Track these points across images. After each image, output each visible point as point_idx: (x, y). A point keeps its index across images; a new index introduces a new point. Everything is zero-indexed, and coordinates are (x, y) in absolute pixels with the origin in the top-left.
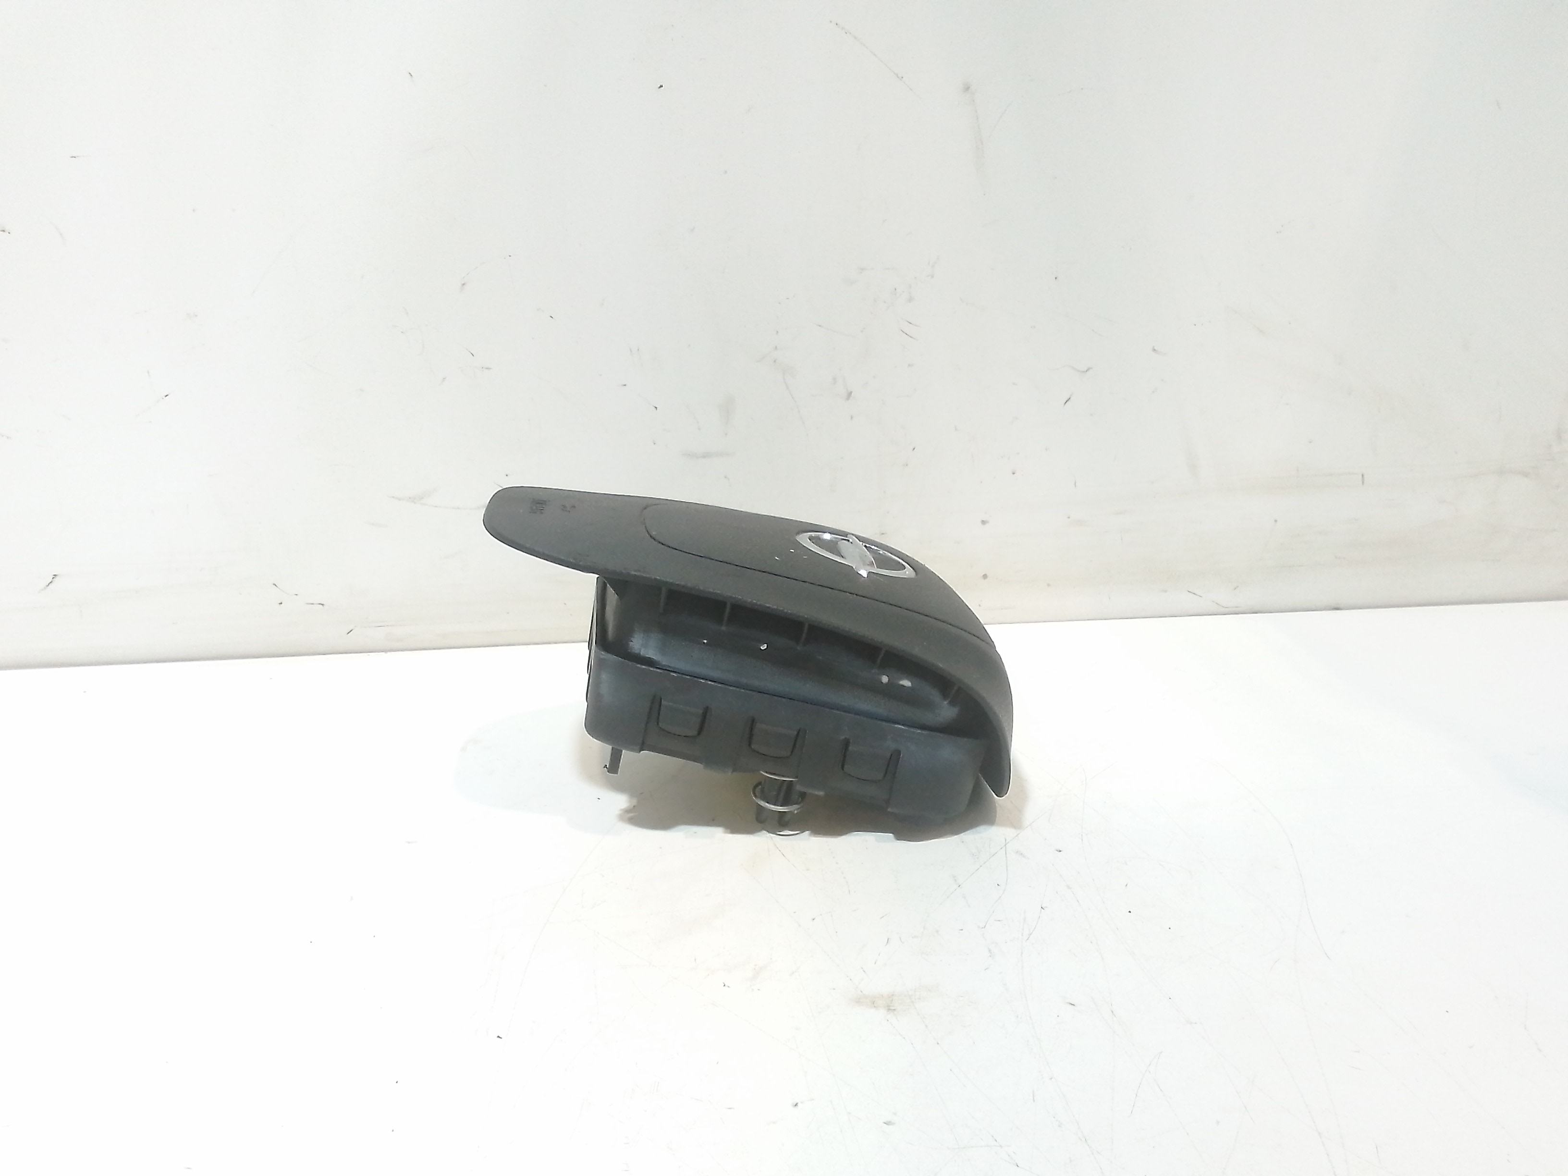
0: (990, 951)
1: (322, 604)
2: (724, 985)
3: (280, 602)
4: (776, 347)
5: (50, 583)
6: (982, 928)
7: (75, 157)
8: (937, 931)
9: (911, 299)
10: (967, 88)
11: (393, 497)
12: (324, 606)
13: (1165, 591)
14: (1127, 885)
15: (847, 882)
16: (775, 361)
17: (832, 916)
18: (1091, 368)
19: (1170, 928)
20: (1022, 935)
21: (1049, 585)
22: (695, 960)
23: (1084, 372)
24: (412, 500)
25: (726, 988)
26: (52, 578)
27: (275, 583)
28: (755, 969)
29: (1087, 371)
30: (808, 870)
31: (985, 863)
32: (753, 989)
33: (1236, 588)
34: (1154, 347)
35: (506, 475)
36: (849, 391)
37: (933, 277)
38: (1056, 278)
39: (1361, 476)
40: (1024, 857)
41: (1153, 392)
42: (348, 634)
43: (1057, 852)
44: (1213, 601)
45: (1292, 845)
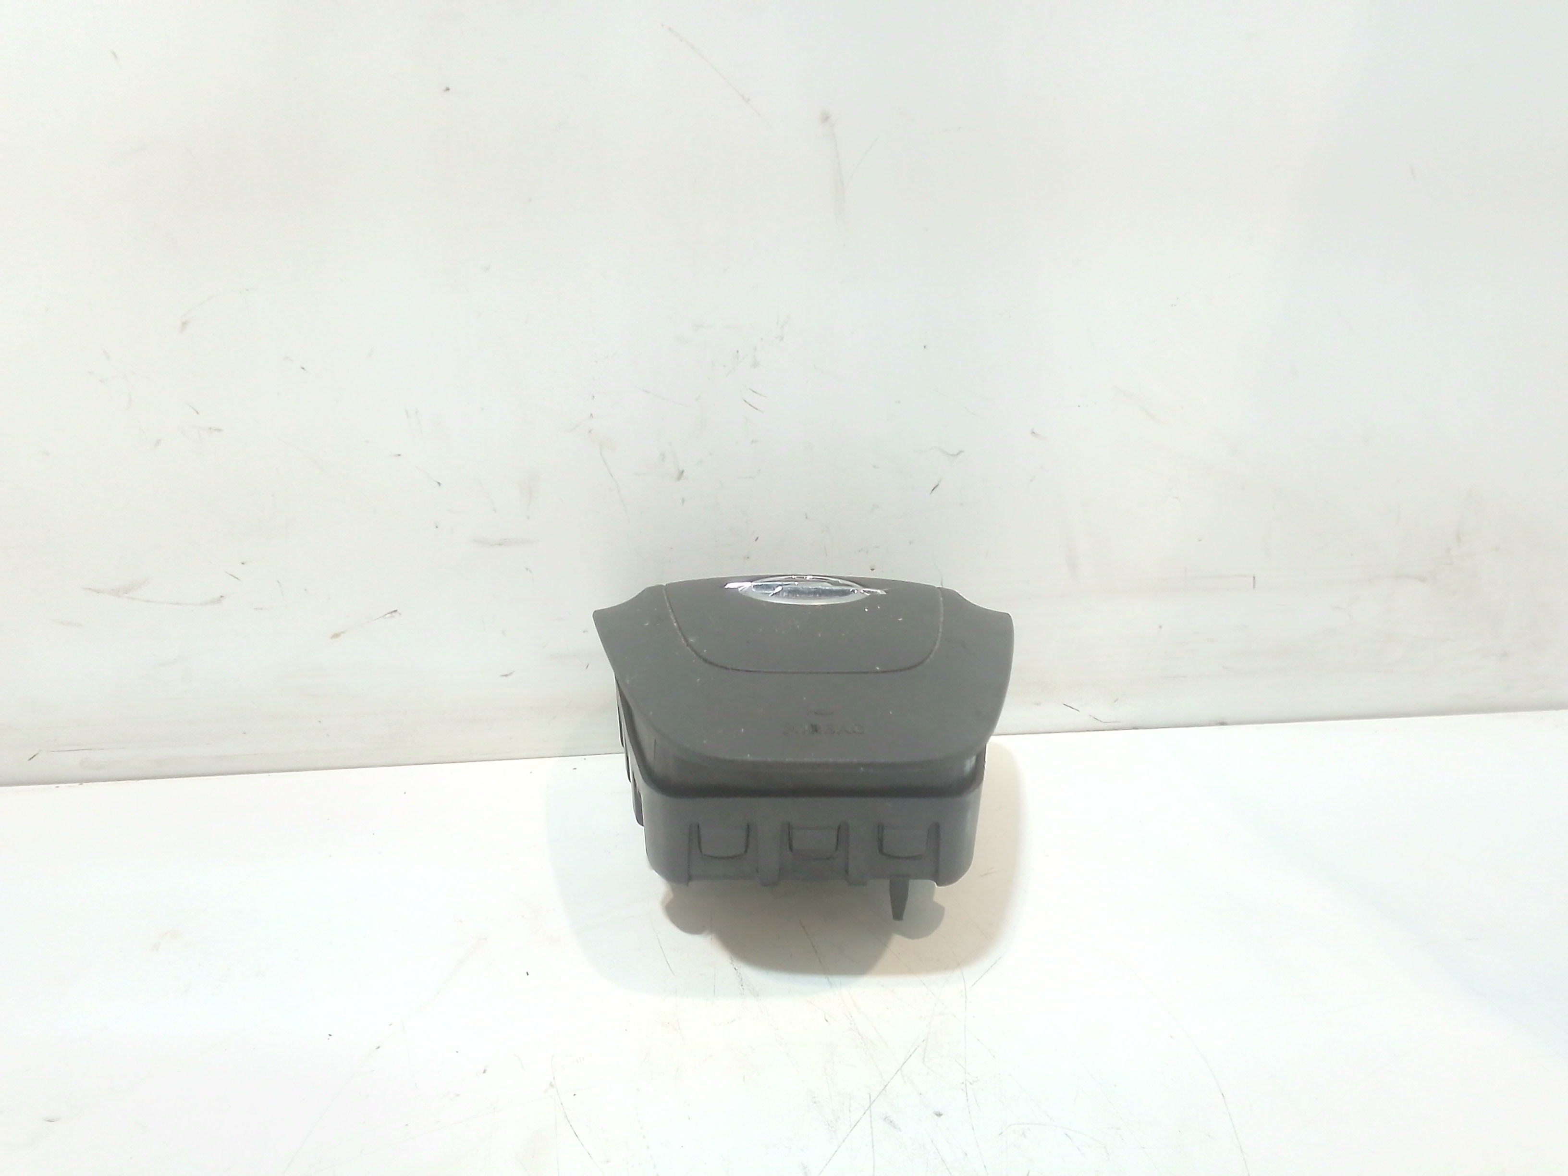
4: (592, 415)
9: (755, 365)
10: (826, 118)
11: (90, 589)
13: (1039, 704)
16: (590, 431)
18: (963, 452)
23: (955, 456)
24: (116, 592)
29: (957, 454)
31: (845, 1139)
33: (1116, 701)
34: (1033, 430)
35: (243, 563)
36: (681, 469)
37: (782, 339)
38: (925, 347)
39: (1253, 578)
40: (895, 1127)
41: (1031, 480)
42: (30, 759)
43: (936, 1117)
44: (1090, 716)
45: (1223, 1095)
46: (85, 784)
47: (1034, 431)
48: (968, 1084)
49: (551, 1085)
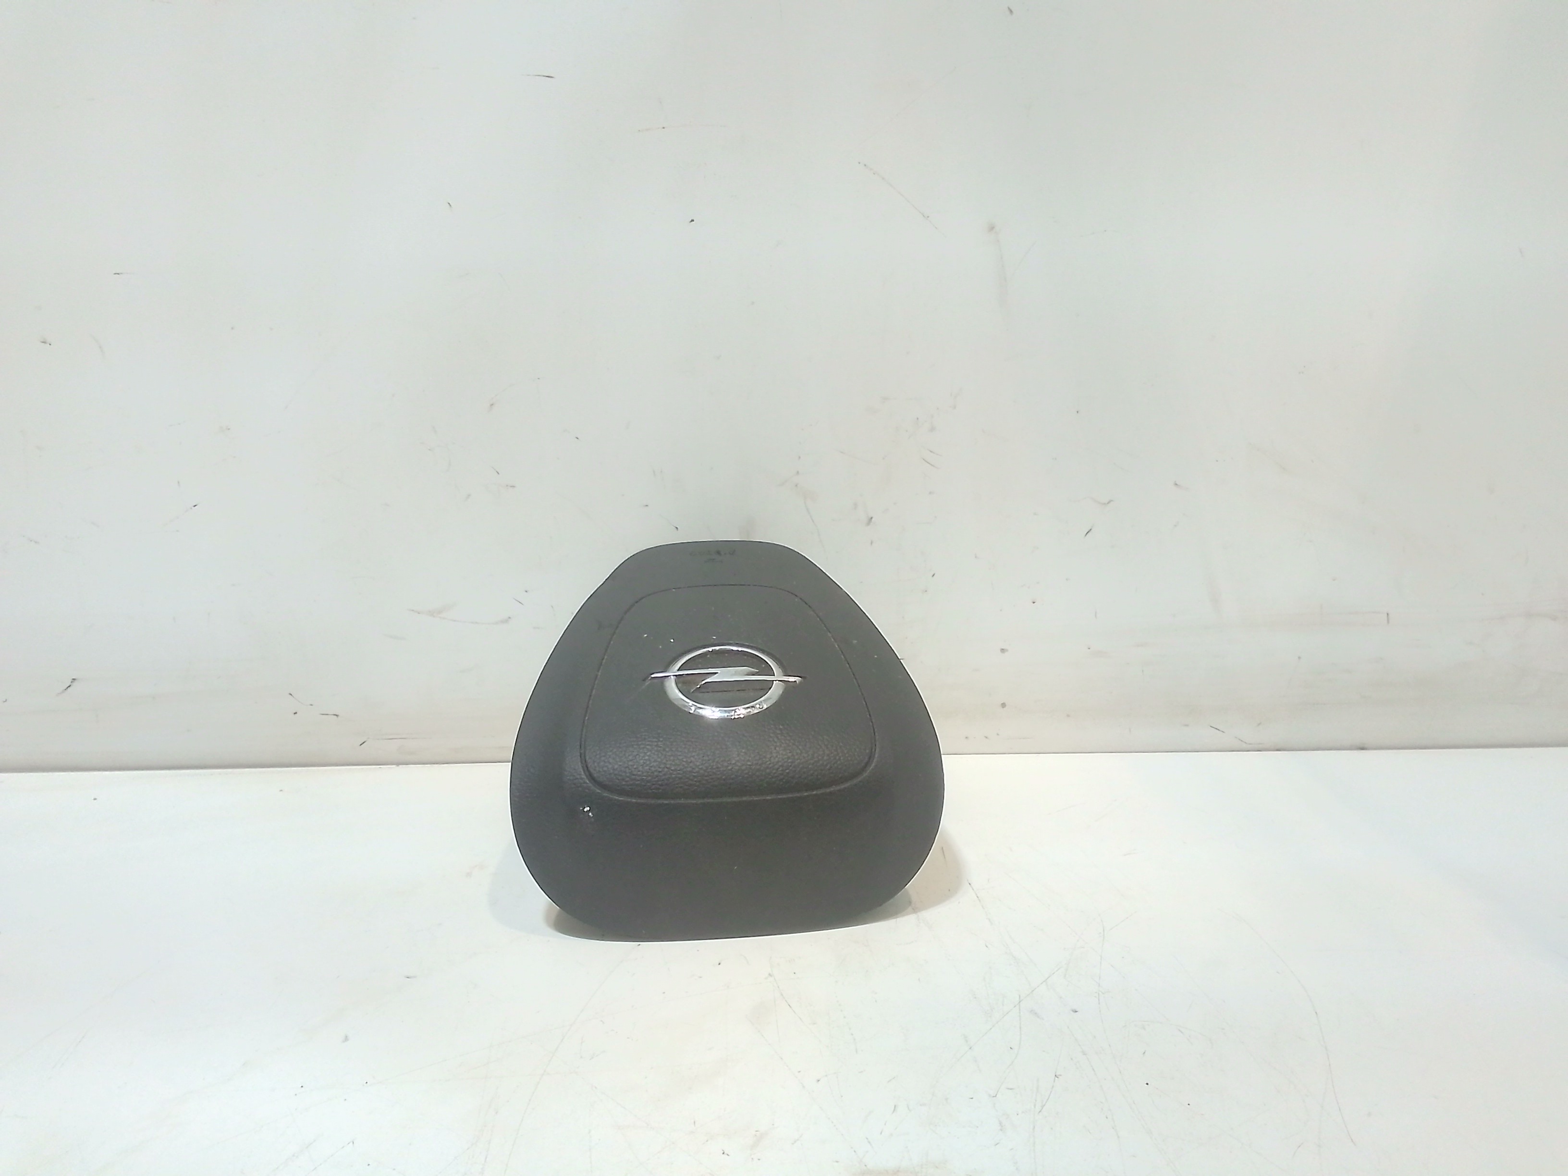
0: (1000, 1123)
1: (336, 715)
2: (723, 1153)
3: (295, 712)
4: (798, 472)
5: (69, 686)
6: (994, 1097)
7: (118, 274)
8: (947, 1099)
9: (932, 429)
10: (992, 228)
11: (413, 610)
12: (339, 717)
13: (1187, 725)
14: (1144, 1053)
15: (855, 1039)
16: (796, 486)
17: (837, 1078)
18: (1112, 501)
19: (1189, 1104)
20: (1035, 1106)
21: (1068, 716)
22: (694, 1122)
23: (1104, 504)
24: (432, 613)
25: (725, 1156)
26: (70, 681)
27: (291, 693)
28: (756, 1135)
29: (1108, 503)
30: (814, 1024)
31: (997, 1022)
32: (752, 1159)
33: (1259, 724)
34: (1175, 481)
35: (526, 591)
36: (870, 517)
37: (955, 407)
38: (1077, 412)
39: (1386, 615)
40: (1038, 1017)
41: (1175, 526)
42: (361, 745)
43: (1073, 1013)
44: (1236, 737)
45: (1316, 1013)
46: (400, 766)
47: (1177, 483)
48: (1100, 993)
49: (770, 975)
